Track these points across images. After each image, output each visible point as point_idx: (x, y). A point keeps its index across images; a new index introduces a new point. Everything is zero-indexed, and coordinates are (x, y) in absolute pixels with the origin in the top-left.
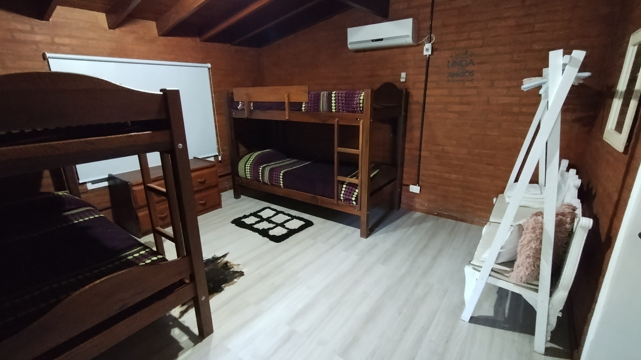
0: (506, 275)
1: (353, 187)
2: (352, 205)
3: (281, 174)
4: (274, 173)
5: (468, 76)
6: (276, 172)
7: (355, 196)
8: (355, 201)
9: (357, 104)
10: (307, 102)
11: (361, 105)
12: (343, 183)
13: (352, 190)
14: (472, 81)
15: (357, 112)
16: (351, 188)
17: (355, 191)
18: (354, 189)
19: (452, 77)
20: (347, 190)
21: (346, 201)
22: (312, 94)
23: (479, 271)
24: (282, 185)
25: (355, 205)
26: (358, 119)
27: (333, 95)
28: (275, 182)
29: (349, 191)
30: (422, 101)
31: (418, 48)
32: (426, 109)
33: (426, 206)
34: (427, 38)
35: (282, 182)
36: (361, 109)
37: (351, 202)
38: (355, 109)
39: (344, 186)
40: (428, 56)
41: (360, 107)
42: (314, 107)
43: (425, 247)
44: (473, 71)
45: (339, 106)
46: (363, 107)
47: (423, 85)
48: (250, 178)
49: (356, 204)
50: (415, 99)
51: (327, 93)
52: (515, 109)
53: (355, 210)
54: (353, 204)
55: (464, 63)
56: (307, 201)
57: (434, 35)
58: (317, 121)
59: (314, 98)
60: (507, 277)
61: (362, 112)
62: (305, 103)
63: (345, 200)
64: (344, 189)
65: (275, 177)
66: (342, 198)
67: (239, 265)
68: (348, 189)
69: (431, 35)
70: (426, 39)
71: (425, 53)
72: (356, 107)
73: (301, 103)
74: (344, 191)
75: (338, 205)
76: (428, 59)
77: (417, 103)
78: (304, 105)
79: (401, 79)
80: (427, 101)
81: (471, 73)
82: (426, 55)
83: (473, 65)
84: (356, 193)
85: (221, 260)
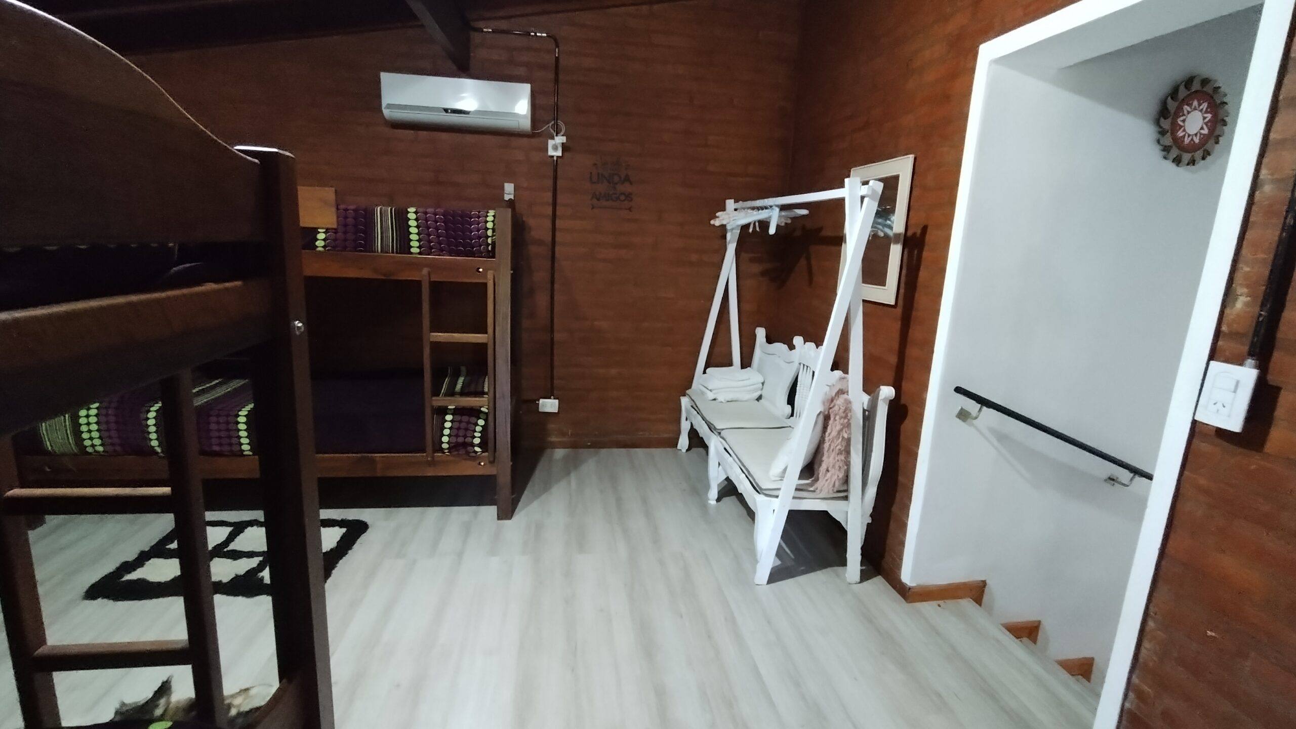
0: (812, 489)
1: (470, 416)
2: (473, 454)
3: (242, 419)
4: (213, 419)
5: (624, 200)
6: (218, 416)
7: (479, 435)
8: (479, 445)
9: (479, 238)
10: (332, 229)
11: (490, 241)
12: (443, 411)
13: (468, 423)
14: (630, 209)
15: (476, 255)
16: (465, 418)
17: (477, 424)
18: (473, 420)
19: (598, 200)
20: (456, 425)
21: (458, 450)
22: (346, 210)
23: (777, 497)
24: (246, 447)
25: (480, 453)
26: (481, 270)
27: (412, 216)
28: (220, 445)
29: (463, 425)
30: (549, 239)
31: (535, 141)
32: (557, 255)
33: (570, 434)
34: (550, 124)
35: (245, 441)
36: (490, 248)
37: (470, 448)
38: (475, 249)
39: (449, 417)
40: (555, 158)
41: (488, 245)
42: (355, 241)
43: (619, 501)
44: (630, 194)
45: (430, 242)
46: (494, 243)
47: (549, 210)
48: (100, 449)
49: (481, 450)
50: (534, 234)
51: (391, 210)
52: (694, 257)
53: (479, 464)
54: (476, 452)
55: (616, 179)
56: (343, 474)
57: (562, 123)
58: (367, 274)
59: (355, 218)
60: (814, 491)
61: (492, 254)
62: (324, 230)
63: (453, 447)
64: (448, 425)
65: (219, 430)
66: (445, 446)
67: (247, 690)
68: (460, 422)
69: (557, 122)
70: (549, 126)
71: (551, 152)
72: (477, 244)
73: (315, 231)
74: (450, 428)
75: (433, 463)
76: (555, 164)
77: (540, 242)
78: (321, 236)
79: (505, 195)
80: (558, 239)
81: (629, 196)
82: (553, 157)
83: (631, 183)
84: (478, 429)
85: (161, 706)
